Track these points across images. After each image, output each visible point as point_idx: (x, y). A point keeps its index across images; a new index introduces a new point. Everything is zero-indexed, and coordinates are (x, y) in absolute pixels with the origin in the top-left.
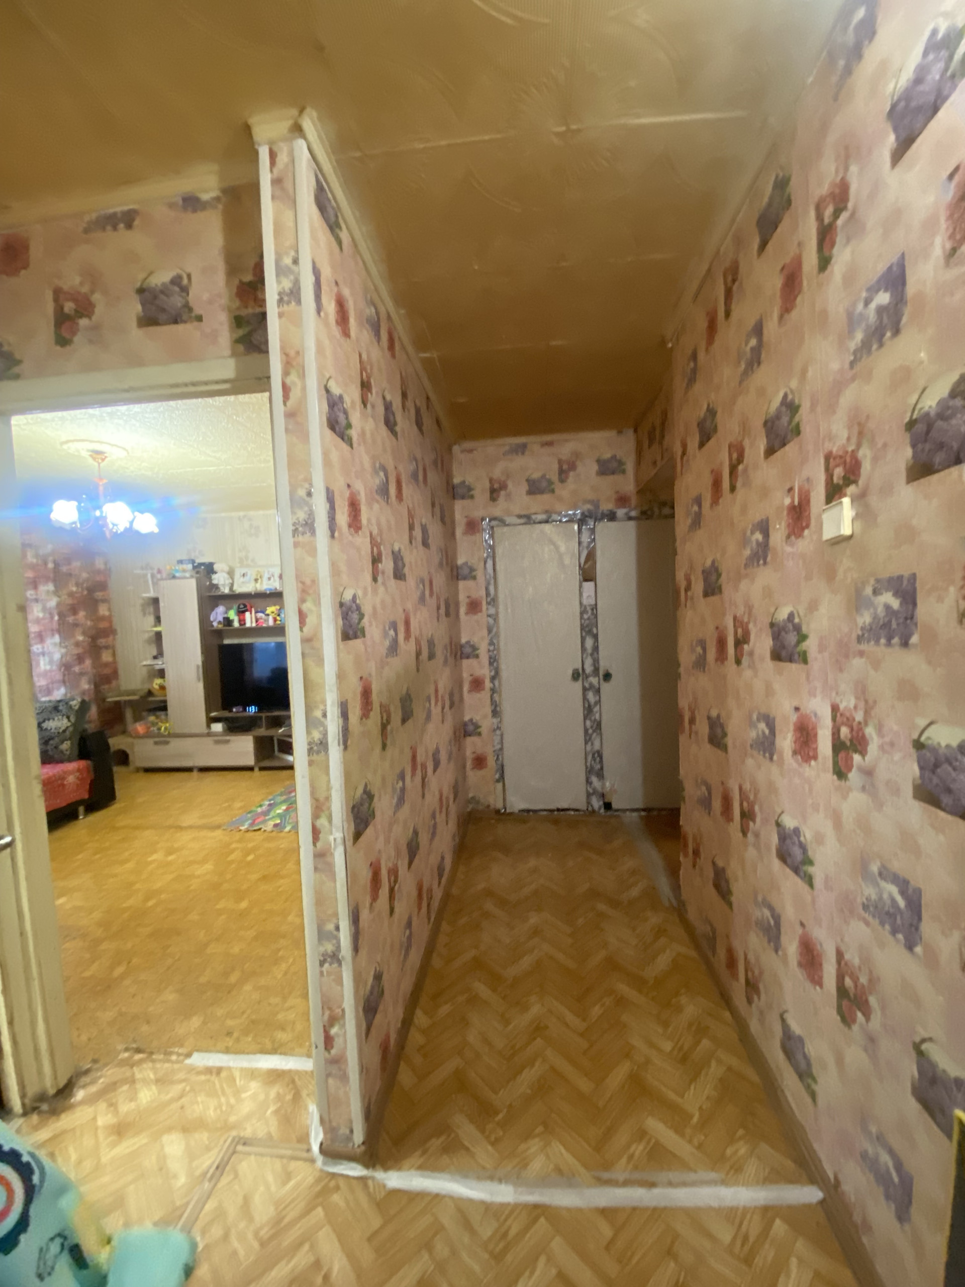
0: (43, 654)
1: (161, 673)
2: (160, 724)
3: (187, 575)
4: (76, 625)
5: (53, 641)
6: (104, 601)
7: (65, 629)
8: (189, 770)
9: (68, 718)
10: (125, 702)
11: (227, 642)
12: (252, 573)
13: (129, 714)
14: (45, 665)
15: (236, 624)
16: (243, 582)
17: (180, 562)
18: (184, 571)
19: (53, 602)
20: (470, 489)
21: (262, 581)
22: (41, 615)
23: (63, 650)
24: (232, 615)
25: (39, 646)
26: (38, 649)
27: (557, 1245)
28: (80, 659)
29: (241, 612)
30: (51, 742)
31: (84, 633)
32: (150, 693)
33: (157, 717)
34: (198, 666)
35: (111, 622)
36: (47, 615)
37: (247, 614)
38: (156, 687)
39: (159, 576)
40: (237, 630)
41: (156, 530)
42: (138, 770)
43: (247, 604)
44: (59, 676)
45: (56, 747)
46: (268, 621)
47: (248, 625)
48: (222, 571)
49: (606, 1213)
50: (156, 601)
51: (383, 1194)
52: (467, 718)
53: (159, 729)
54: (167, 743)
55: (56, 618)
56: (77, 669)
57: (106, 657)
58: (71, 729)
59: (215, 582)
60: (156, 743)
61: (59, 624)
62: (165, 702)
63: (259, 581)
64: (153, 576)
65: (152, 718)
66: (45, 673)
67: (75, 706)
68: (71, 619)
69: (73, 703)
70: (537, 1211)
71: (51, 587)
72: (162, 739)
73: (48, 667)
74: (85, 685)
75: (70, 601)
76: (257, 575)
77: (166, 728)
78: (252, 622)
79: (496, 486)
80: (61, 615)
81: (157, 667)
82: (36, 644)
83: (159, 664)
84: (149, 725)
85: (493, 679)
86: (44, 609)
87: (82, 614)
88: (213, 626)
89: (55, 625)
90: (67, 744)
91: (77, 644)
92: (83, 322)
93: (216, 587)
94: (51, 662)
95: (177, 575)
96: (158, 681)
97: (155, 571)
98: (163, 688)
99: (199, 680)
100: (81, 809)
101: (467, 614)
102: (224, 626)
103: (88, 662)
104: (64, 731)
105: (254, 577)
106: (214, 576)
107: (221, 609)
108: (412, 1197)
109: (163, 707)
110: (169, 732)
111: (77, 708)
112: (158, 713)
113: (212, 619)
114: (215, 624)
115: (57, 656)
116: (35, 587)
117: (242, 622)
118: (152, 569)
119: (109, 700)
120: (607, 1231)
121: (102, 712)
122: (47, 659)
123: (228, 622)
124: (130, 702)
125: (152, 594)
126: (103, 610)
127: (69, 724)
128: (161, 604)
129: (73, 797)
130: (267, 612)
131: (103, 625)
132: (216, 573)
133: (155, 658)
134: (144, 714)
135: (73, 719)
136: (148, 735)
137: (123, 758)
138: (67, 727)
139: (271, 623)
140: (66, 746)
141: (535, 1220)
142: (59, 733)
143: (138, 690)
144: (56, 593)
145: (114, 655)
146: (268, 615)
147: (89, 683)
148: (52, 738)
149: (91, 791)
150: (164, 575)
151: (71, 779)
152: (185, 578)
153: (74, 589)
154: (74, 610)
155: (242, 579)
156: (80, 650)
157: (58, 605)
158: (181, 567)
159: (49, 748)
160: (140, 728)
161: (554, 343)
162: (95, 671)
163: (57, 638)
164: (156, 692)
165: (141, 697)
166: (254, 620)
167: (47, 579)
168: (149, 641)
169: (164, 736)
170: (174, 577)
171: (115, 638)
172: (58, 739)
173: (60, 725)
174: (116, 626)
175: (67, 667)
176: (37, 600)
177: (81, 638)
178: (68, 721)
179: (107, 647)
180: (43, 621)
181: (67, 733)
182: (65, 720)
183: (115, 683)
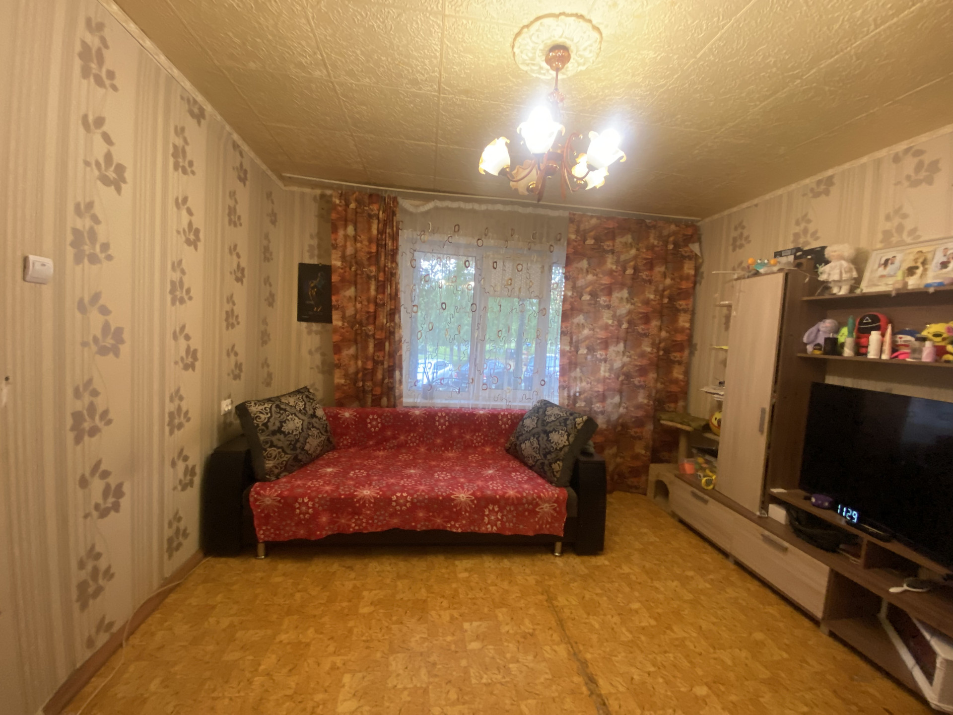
0: (606, 360)
1: (721, 407)
2: (707, 472)
4: (646, 335)
5: (616, 349)
6: (687, 311)
7: (633, 338)
8: (724, 553)
9: (568, 435)
10: (683, 430)
11: (832, 380)
12: (903, 258)
14: (605, 371)
15: (848, 352)
16: (883, 276)
19: (624, 309)
21: (925, 270)
22: (610, 322)
23: (626, 359)
24: (845, 336)
25: (603, 352)
26: (601, 355)
28: (643, 371)
29: (862, 332)
30: (549, 457)
31: (653, 345)
32: (706, 427)
33: (707, 461)
35: (690, 337)
36: (617, 323)
37: (875, 336)
38: (714, 422)
40: (847, 361)
43: (880, 316)
44: (615, 385)
45: (550, 464)
46: (919, 351)
47: (872, 354)
48: (841, 258)
50: (729, 309)
53: (703, 478)
54: (703, 500)
55: (625, 326)
56: (637, 381)
57: (677, 373)
58: (566, 449)
59: (823, 278)
60: (694, 495)
61: (627, 332)
62: (717, 444)
63: (919, 271)
65: (702, 460)
66: (605, 378)
67: (579, 424)
68: (640, 328)
71: (625, 293)
72: (701, 493)
73: (607, 375)
75: (644, 309)
76: (916, 260)
77: (709, 481)
78: (881, 351)
80: (630, 322)
81: (718, 398)
82: (601, 349)
83: (720, 394)
84: (696, 468)
86: (614, 317)
87: (655, 323)
88: (805, 351)
89: (622, 334)
90: (559, 464)
91: (643, 355)
93: (826, 286)
94: (611, 370)
95: (762, 271)
96: (716, 415)
98: (719, 425)
102: (825, 353)
103: (653, 375)
104: (561, 449)
105: (909, 263)
106: (822, 269)
107: (825, 326)
110: (713, 488)
111: (579, 427)
112: (708, 456)
113: (805, 340)
114: (810, 348)
115: (617, 364)
116: (609, 294)
117: (860, 348)
119: (666, 423)
122: (608, 366)
123: (833, 346)
124: (687, 432)
126: (683, 322)
127: (567, 443)
128: (735, 312)
129: (545, 530)
130: (924, 333)
131: (679, 338)
132: (827, 262)
133: (719, 386)
134: (697, 451)
135: (571, 439)
136: (691, 481)
137: (662, 492)
138: (564, 446)
139: (927, 354)
140: (556, 467)
142: (556, 449)
144: (630, 300)
145: (687, 372)
146: (924, 339)
148: (550, 453)
151: (546, 507)
152: (770, 273)
153: (652, 296)
154: (646, 319)
155: (881, 271)
156: (645, 362)
157: (630, 312)
159: (546, 462)
160: (688, 467)
162: (659, 386)
163: (621, 347)
164: (713, 429)
165: (698, 429)
166: (887, 347)
167: (622, 285)
169: (703, 490)
170: (756, 274)
171: (692, 353)
172: (553, 455)
173: (560, 442)
174: (697, 339)
175: (628, 376)
176: (608, 307)
177: (649, 349)
178: (568, 440)
179: (680, 363)
180: (611, 328)
181: (563, 452)
182: (566, 437)
183: (681, 403)
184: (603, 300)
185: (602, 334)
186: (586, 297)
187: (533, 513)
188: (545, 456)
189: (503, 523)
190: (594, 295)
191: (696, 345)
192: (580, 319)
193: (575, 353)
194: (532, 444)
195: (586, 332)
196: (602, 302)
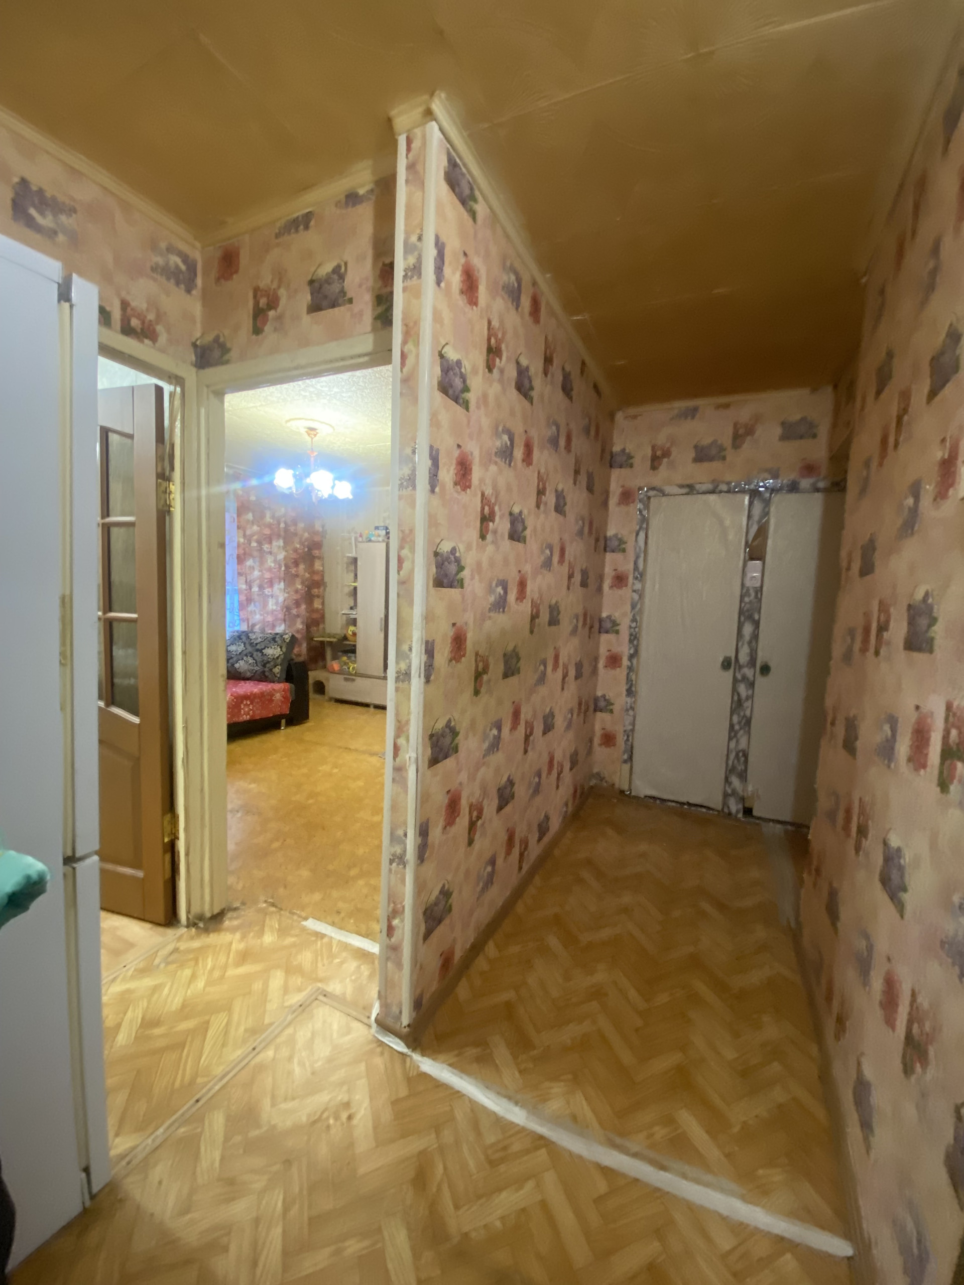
0: (272, 596)
1: (354, 622)
2: (350, 664)
3: (380, 539)
4: (297, 576)
5: (279, 587)
6: (319, 558)
7: (289, 578)
8: (367, 705)
9: (281, 648)
10: (327, 641)
13: (329, 654)
14: (272, 605)
17: (377, 528)
18: (379, 536)
19: (281, 556)
20: (630, 457)
22: (273, 565)
23: (286, 595)
25: (269, 590)
26: (269, 592)
27: (550, 1178)
28: (297, 604)
30: (268, 665)
31: (302, 583)
32: (345, 638)
33: (349, 658)
34: (381, 619)
35: (323, 576)
36: (277, 566)
38: (350, 633)
39: (360, 539)
41: (351, 497)
42: (331, 699)
44: (281, 616)
45: (271, 670)
49: (607, 1172)
50: (355, 561)
51: (415, 1073)
52: (599, 693)
53: (349, 668)
54: (353, 680)
55: (283, 568)
56: (294, 611)
57: (317, 604)
58: (282, 657)
60: (345, 680)
61: (285, 574)
62: (355, 646)
64: (356, 539)
65: (345, 658)
66: (273, 611)
67: (287, 639)
68: (293, 571)
69: (286, 637)
70: (540, 1141)
71: (281, 543)
72: (350, 677)
73: (274, 607)
74: (299, 625)
75: (294, 556)
77: (353, 668)
79: (659, 453)
80: (287, 566)
81: (352, 616)
82: (268, 587)
83: (353, 614)
84: (342, 664)
85: (631, 657)
86: (275, 561)
87: (302, 567)
89: (282, 575)
90: (278, 668)
91: (297, 591)
92: (271, 313)
94: (277, 603)
95: (373, 539)
96: (352, 628)
97: (358, 535)
98: (354, 634)
99: (381, 630)
100: (283, 721)
101: (611, 587)
103: (303, 607)
104: (278, 658)
108: (439, 1085)
109: (351, 650)
110: (356, 672)
111: (288, 641)
112: (349, 655)
115: (281, 599)
116: (270, 543)
118: (356, 533)
119: (315, 639)
120: (602, 1187)
121: (310, 649)
122: (274, 601)
124: (331, 642)
125: (353, 555)
126: (318, 566)
127: (281, 653)
128: (359, 563)
129: (278, 712)
131: (316, 578)
133: (351, 608)
134: (340, 654)
135: (284, 650)
136: (340, 672)
137: (320, 688)
138: (280, 655)
140: (277, 670)
141: (537, 1148)
142: (274, 658)
143: (336, 634)
144: (284, 548)
145: (323, 604)
147: (303, 623)
148: (268, 662)
149: (291, 709)
150: (364, 540)
151: (278, 696)
152: (379, 542)
153: (298, 546)
154: (296, 563)
156: (298, 597)
157: (285, 558)
158: (377, 532)
159: (266, 669)
160: (336, 665)
161: (716, 291)
162: (308, 614)
163: (282, 585)
164: (350, 638)
165: (339, 640)
167: (279, 536)
168: (349, 594)
169: (351, 675)
170: (370, 541)
171: (325, 589)
172: (272, 663)
173: (275, 653)
174: (326, 579)
175: (288, 609)
176: (270, 553)
177: (299, 587)
178: (281, 650)
179: (318, 596)
180: (274, 570)
181: (279, 660)
182: (279, 649)
183: (321, 626)
184: (266, 547)
185: (267, 575)
186: (254, 544)
187: (271, 701)
188: (264, 666)
189: (253, 712)
190: (259, 543)
191: (326, 583)
192: (249, 563)
193: (249, 591)
194: (247, 662)
195: (256, 573)
196: (265, 549)
